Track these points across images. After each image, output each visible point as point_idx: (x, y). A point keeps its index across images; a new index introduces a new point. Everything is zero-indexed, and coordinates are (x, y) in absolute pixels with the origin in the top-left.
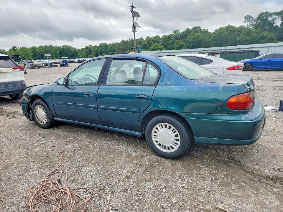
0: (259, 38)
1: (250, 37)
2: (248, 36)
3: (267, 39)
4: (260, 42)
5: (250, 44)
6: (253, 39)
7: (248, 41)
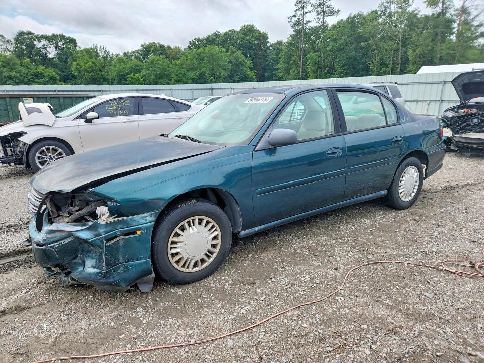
0: (31, 75)
1: (16, 72)
2: (11, 70)
3: (46, 79)
4: (36, 83)
5: (18, 84)
6: (21, 75)
7: (14, 79)
